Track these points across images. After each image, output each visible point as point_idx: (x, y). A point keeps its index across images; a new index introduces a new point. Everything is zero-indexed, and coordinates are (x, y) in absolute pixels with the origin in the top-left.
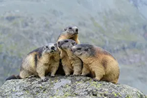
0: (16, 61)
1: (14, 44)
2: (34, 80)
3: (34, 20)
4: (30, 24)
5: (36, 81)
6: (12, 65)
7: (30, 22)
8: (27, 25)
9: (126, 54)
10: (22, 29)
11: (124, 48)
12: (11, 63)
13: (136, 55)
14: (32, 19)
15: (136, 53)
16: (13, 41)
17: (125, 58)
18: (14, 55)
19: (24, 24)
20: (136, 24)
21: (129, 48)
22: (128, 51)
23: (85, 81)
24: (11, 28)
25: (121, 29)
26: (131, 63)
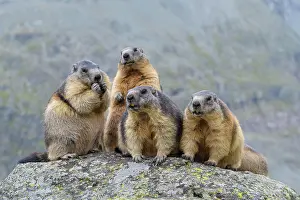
0: (34, 125)
1: (30, 90)
2: (73, 164)
3: (72, 41)
4: (63, 49)
5: (79, 165)
6: (26, 133)
7: (64, 45)
8: (57, 51)
9: (260, 112)
10: (47, 59)
11: (255, 100)
12: (24, 130)
13: (280, 114)
14: (68, 39)
15: (281, 110)
16: (29, 84)
17: (258, 119)
18: (30, 112)
19: (51, 50)
20: (281, 50)
21: (266, 99)
22: (263, 104)
23: (177, 168)
24: (25, 56)
25: (249, 61)
26: (269, 129)
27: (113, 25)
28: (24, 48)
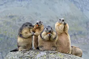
0: (14, 41)
1: (13, 31)
2: (25, 52)
3: (25, 18)
4: (22, 20)
5: (27, 53)
6: (12, 43)
8: (20, 20)
9: (76, 38)
10: (18, 23)
11: (75, 35)
12: (11, 42)
13: (82, 39)
14: (23, 17)
15: (82, 38)
16: (12, 29)
17: (76, 40)
18: (13, 37)
19: (19, 20)
20: (82, 21)
21: (78, 34)
22: (77, 36)
23: (54, 54)
24: (12, 22)
25: (73, 24)
26: (79, 43)
27: (36, 13)
28: (11, 20)
